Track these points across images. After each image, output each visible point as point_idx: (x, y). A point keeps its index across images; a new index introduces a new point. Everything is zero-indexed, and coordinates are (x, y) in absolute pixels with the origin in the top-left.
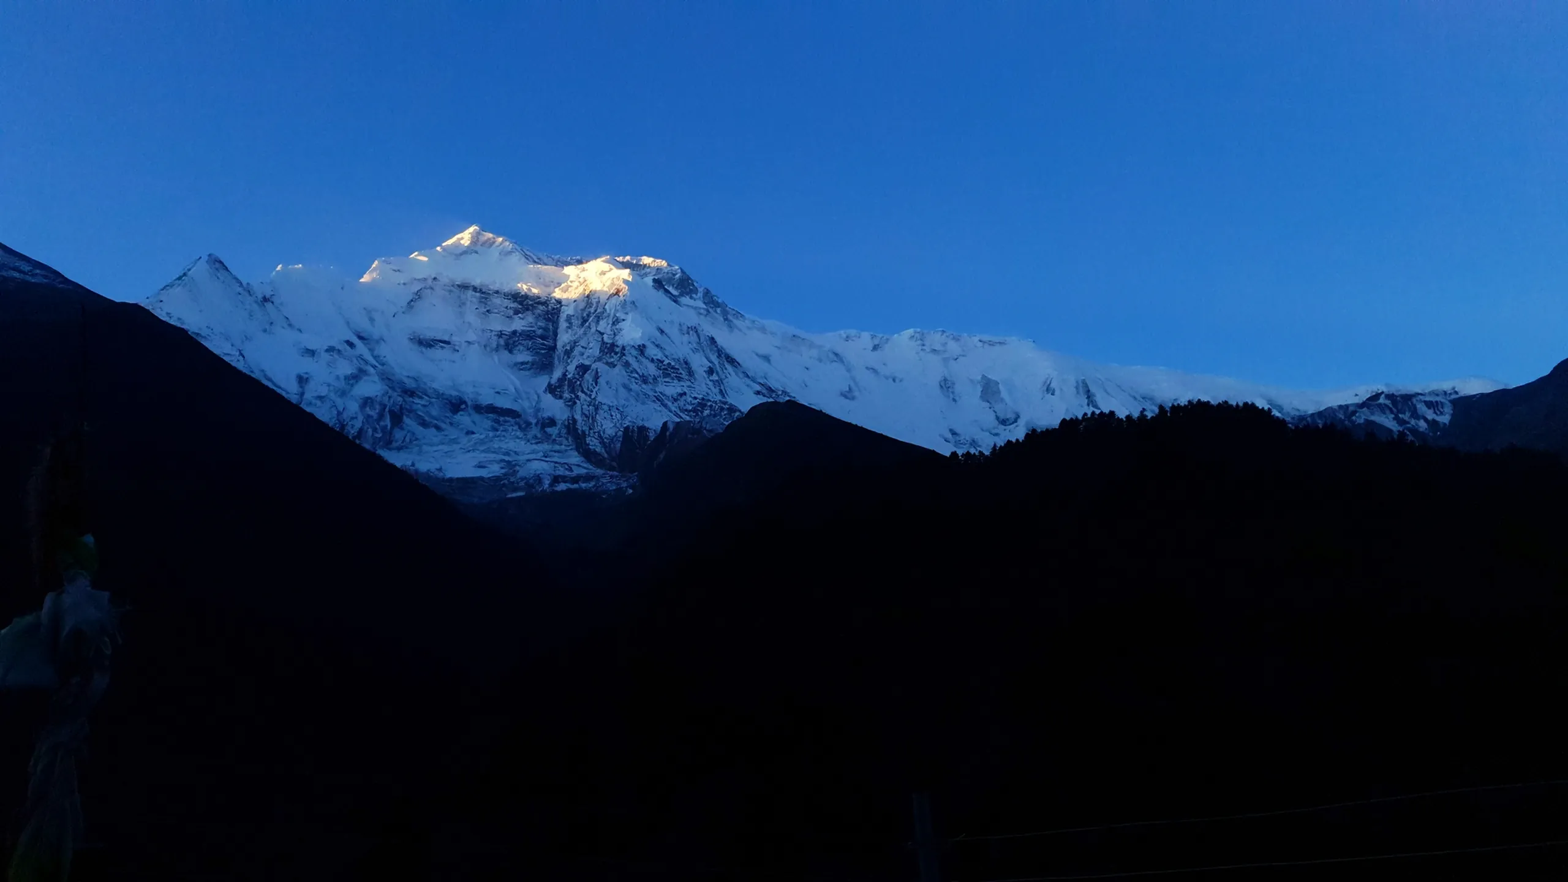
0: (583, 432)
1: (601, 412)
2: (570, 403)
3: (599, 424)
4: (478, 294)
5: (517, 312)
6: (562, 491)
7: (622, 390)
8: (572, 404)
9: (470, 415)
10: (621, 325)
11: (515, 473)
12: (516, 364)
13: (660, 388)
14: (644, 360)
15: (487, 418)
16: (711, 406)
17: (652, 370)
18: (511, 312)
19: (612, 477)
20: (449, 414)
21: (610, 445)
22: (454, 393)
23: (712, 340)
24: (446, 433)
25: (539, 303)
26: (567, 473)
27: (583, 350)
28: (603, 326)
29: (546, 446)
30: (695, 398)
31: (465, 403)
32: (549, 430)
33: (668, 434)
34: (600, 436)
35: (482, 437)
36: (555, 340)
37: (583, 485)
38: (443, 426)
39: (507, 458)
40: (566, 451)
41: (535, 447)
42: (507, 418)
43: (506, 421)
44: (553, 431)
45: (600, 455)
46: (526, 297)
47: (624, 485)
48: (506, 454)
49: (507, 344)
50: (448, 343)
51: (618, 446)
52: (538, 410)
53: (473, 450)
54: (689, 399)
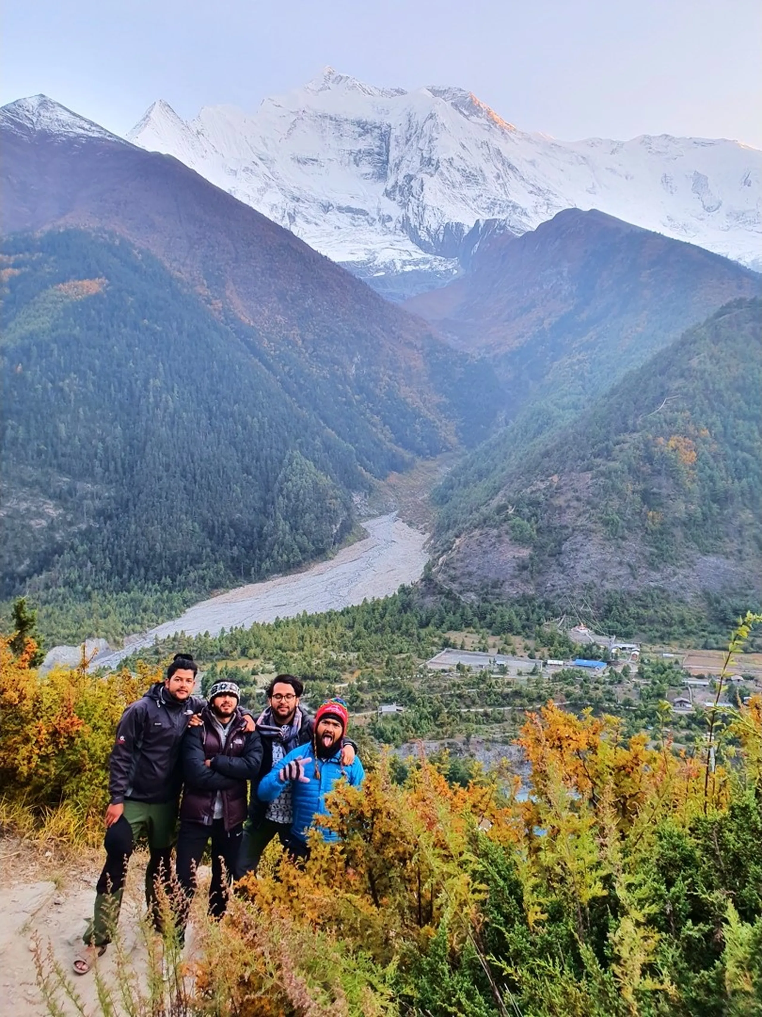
0: (415, 226)
1: (427, 211)
2: (402, 205)
3: (426, 221)
4: (334, 122)
5: (360, 136)
6: (409, 272)
7: (439, 194)
8: (404, 205)
9: (336, 214)
10: (435, 143)
11: (376, 259)
12: (362, 175)
13: (465, 191)
14: (452, 170)
15: (347, 216)
16: (500, 204)
17: (458, 177)
18: (356, 135)
19: (441, 261)
20: (322, 214)
21: (435, 236)
22: (325, 198)
23: (499, 152)
24: (322, 228)
25: (375, 127)
26: (409, 258)
27: (408, 163)
28: (422, 144)
29: (389, 237)
30: (489, 198)
31: (332, 205)
32: (388, 224)
33: (480, 228)
34: (427, 229)
35: (347, 231)
36: (388, 156)
37: (422, 267)
38: (318, 222)
39: (367, 247)
40: (404, 240)
41: (382, 237)
42: (360, 216)
43: (359, 218)
44: (391, 225)
45: (429, 243)
46: (366, 123)
47: (450, 267)
48: (366, 244)
49: (355, 160)
50: (317, 161)
51: (441, 237)
52: (379, 210)
53: (345, 241)
54: (484, 199)
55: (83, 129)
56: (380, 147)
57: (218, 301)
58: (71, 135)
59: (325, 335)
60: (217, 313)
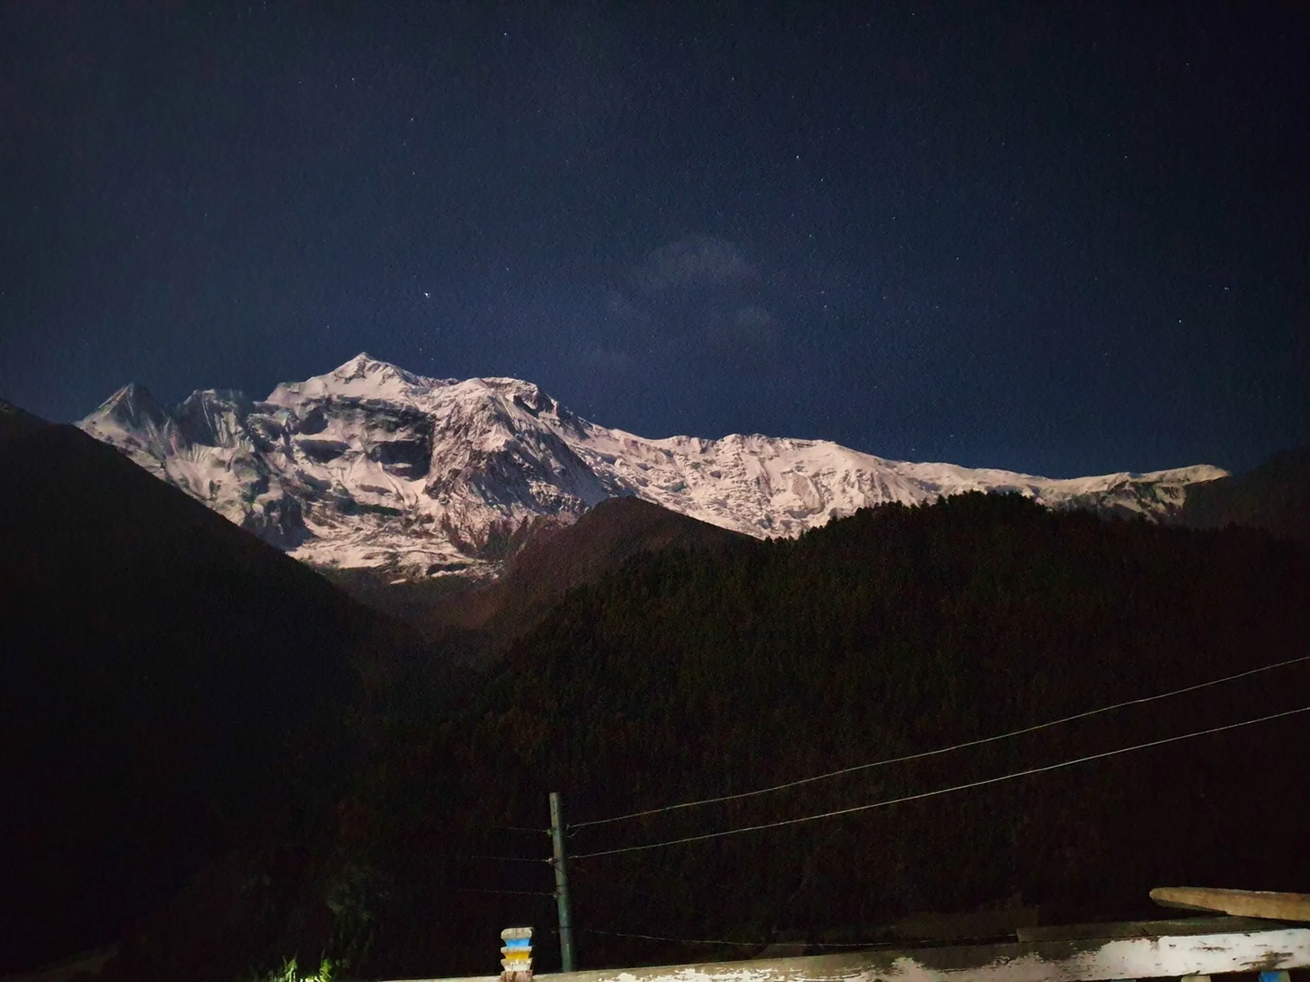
0: (456, 526)
1: (471, 509)
3: (469, 519)
4: (366, 410)
5: (397, 426)
6: (438, 578)
8: (445, 503)
9: (359, 515)
10: (486, 435)
11: (398, 563)
12: (397, 471)
14: (506, 464)
15: (374, 516)
16: (565, 502)
18: (393, 426)
19: (480, 564)
20: (341, 514)
21: (479, 537)
22: (345, 496)
23: (565, 446)
24: (338, 530)
25: (418, 417)
26: (443, 562)
27: (455, 457)
28: (471, 436)
29: (424, 540)
30: (551, 496)
31: (354, 504)
32: (426, 526)
33: (528, 526)
34: (470, 529)
35: (369, 532)
36: (431, 449)
37: (457, 572)
38: (336, 524)
39: (391, 550)
40: (442, 543)
41: (414, 540)
42: (390, 516)
44: (430, 526)
45: (471, 545)
46: (407, 411)
47: (491, 571)
48: (390, 547)
49: (390, 454)
51: (486, 538)
52: (417, 509)
53: (362, 544)
54: (546, 497)
56: (423, 439)
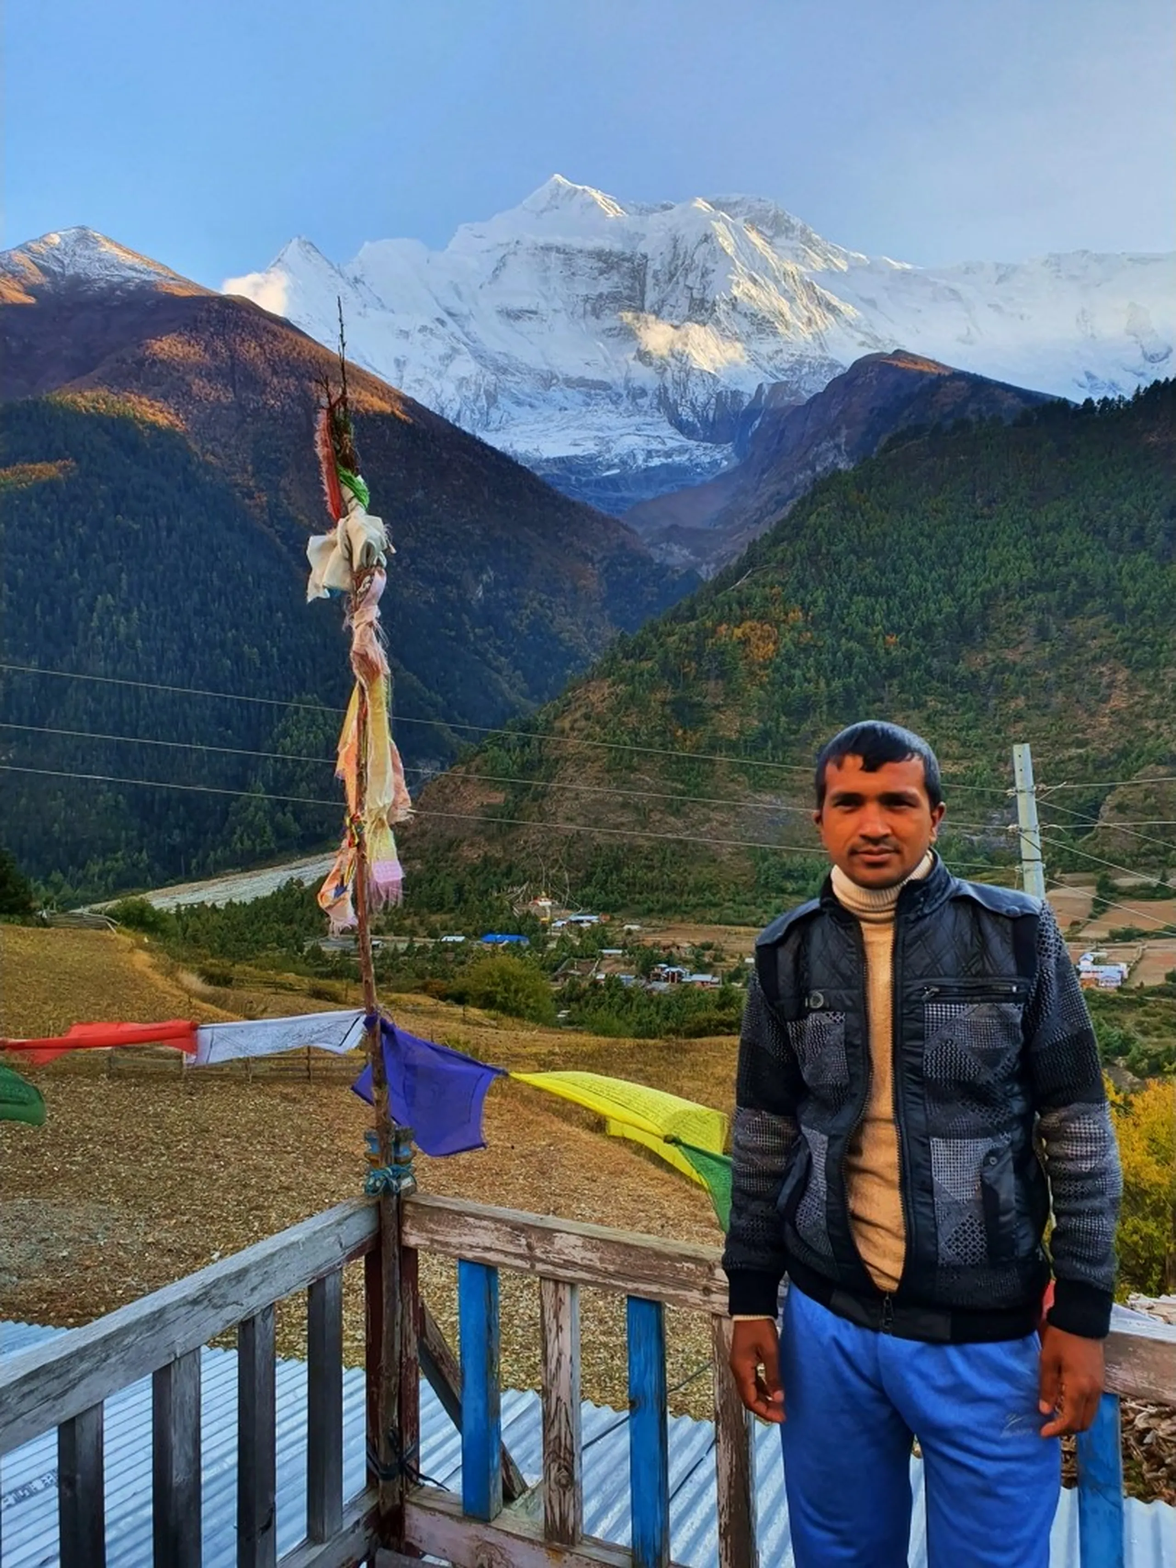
0: (675, 401)
1: (693, 378)
2: (660, 371)
3: (691, 392)
4: (562, 256)
5: (601, 274)
6: (656, 466)
8: (662, 371)
9: (561, 390)
10: (711, 277)
11: (609, 450)
12: (604, 332)
13: (755, 346)
14: (734, 315)
15: (579, 392)
16: (810, 363)
17: (744, 326)
18: (596, 273)
19: (705, 448)
20: (541, 391)
21: (703, 414)
22: (546, 368)
24: (540, 410)
25: (625, 260)
26: (660, 447)
27: (671, 309)
28: (693, 279)
29: (638, 419)
30: (793, 355)
31: (556, 377)
32: (639, 401)
33: (763, 397)
34: (692, 403)
35: (575, 413)
36: (643, 300)
37: (677, 459)
38: (534, 402)
39: (601, 434)
40: (658, 423)
41: (627, 420)
42: (598, 391)
43: (596, 395)
44: (644, 402)
45: (695, 425)
46: (610, 253)
47: (718, 457)
48: (599, 430)
49: (594, 309)
50: (535, 313)
51: (711, 414)
52: (628, 381)
53: (567, 428)
54: (786, 357)
55: (135, 270)
56: (632, 288)
57: (262, 494)
58: (115, 279)
59: (434, 541)
60: (258, 511)
